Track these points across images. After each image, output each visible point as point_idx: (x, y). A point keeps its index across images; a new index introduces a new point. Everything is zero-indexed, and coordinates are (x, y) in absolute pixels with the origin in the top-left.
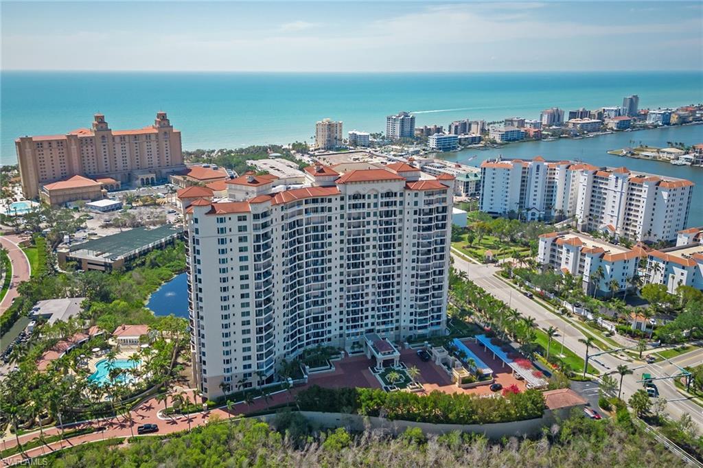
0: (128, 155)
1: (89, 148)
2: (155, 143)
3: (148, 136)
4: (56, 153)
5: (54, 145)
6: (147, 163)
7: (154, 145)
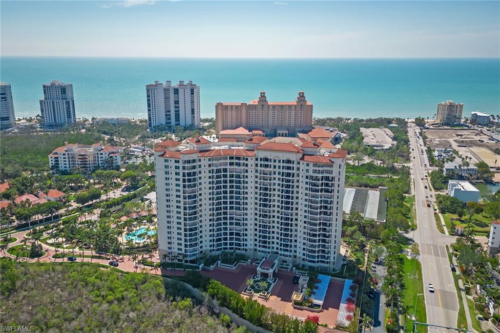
0: (276, 117)
1: (254, 111)
2: (294, 111)
3: (290, 106)
4: (234, 113)
5: (234, 108)
6: (287, 123)
7: (293, 112)
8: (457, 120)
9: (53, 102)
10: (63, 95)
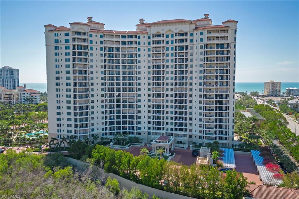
8: (278, 92)
9: (3, 80)
10: (11, 75)
